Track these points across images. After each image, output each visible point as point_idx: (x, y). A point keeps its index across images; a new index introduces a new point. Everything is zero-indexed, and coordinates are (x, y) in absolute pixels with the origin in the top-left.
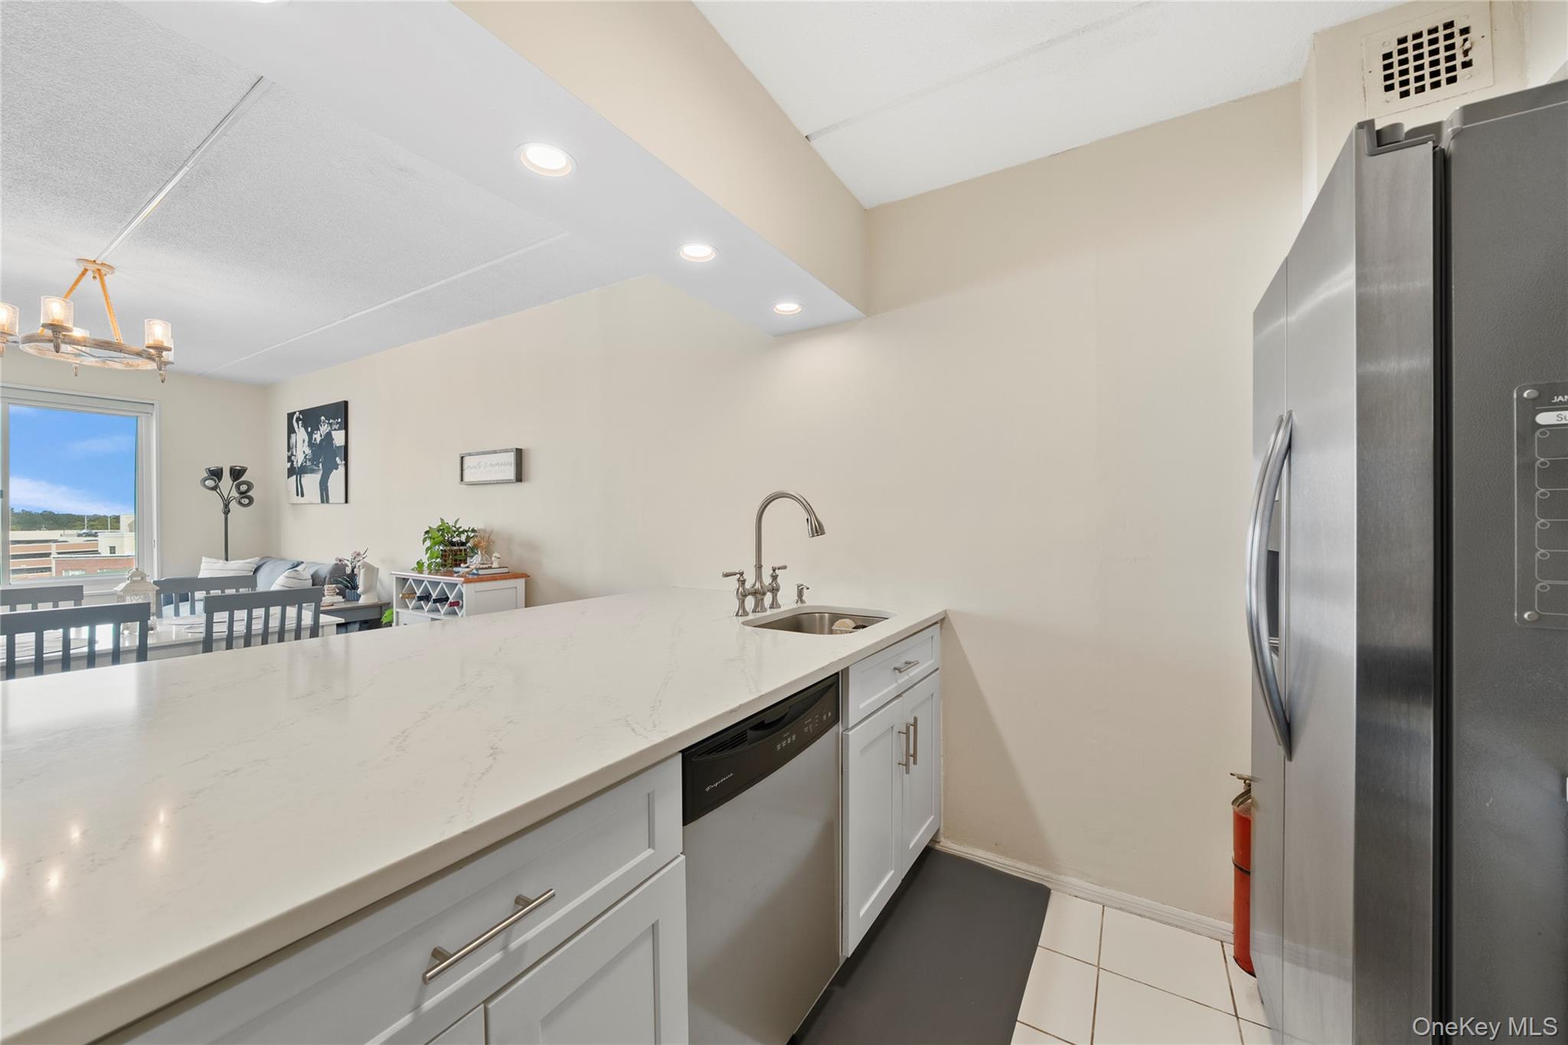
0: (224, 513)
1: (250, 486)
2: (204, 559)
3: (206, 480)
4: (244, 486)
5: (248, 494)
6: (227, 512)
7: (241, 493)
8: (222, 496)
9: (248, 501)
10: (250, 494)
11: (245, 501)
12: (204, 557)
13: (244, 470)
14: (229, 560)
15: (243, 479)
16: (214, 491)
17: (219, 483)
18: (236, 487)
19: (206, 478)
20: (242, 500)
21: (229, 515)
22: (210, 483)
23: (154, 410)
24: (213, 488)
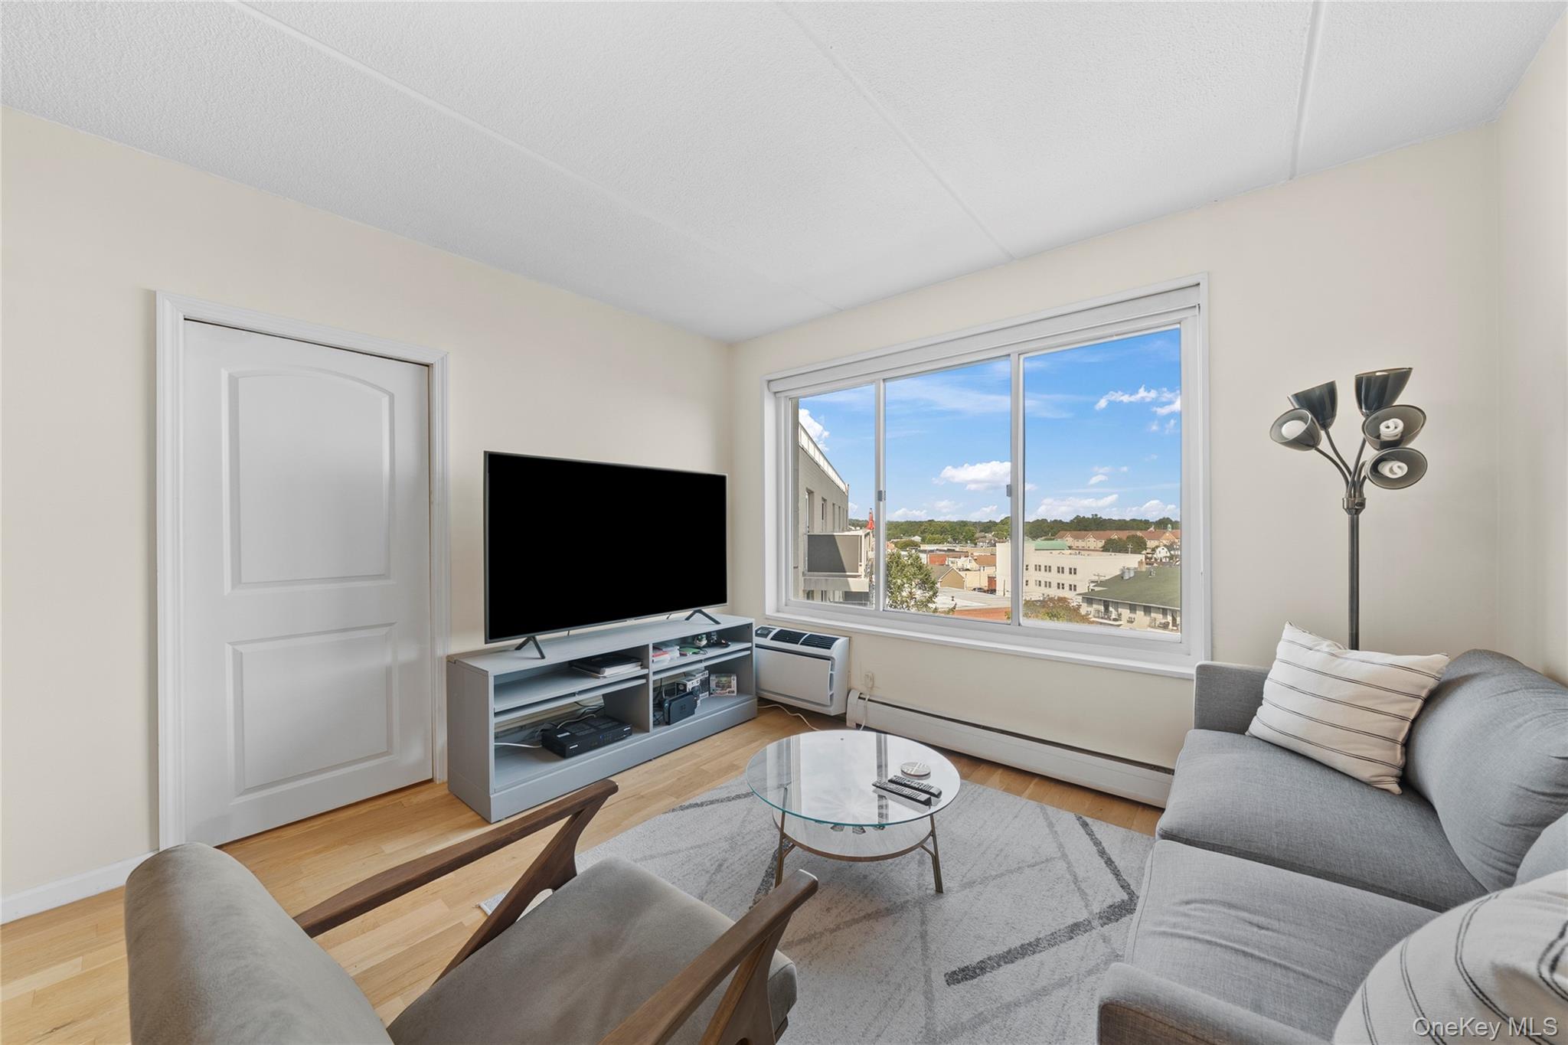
0: (1348, 510)
1: (1413, 420)
2: (1289, 632)
3: (1281, 426)
4: (1391, 422)
5: (1411, 445)
6: (1355, 506)
7: (1385, 445)
8: (1339, 463)
9: (1405, 468)
10: (1413, 445)
11: (1395, 469)
12: (1287, 625)
13: (1400, 378)
14: (1355, 645)
15: (1395, 404)
16: (1313, 451)
17: (1325, 426)
18: (1371, 431)
19: (1283, 419)
20: (1391, 470)
21: (1361, 516)
22: (1294, 429)
23: (1200, 297)
24: (1312, 444)
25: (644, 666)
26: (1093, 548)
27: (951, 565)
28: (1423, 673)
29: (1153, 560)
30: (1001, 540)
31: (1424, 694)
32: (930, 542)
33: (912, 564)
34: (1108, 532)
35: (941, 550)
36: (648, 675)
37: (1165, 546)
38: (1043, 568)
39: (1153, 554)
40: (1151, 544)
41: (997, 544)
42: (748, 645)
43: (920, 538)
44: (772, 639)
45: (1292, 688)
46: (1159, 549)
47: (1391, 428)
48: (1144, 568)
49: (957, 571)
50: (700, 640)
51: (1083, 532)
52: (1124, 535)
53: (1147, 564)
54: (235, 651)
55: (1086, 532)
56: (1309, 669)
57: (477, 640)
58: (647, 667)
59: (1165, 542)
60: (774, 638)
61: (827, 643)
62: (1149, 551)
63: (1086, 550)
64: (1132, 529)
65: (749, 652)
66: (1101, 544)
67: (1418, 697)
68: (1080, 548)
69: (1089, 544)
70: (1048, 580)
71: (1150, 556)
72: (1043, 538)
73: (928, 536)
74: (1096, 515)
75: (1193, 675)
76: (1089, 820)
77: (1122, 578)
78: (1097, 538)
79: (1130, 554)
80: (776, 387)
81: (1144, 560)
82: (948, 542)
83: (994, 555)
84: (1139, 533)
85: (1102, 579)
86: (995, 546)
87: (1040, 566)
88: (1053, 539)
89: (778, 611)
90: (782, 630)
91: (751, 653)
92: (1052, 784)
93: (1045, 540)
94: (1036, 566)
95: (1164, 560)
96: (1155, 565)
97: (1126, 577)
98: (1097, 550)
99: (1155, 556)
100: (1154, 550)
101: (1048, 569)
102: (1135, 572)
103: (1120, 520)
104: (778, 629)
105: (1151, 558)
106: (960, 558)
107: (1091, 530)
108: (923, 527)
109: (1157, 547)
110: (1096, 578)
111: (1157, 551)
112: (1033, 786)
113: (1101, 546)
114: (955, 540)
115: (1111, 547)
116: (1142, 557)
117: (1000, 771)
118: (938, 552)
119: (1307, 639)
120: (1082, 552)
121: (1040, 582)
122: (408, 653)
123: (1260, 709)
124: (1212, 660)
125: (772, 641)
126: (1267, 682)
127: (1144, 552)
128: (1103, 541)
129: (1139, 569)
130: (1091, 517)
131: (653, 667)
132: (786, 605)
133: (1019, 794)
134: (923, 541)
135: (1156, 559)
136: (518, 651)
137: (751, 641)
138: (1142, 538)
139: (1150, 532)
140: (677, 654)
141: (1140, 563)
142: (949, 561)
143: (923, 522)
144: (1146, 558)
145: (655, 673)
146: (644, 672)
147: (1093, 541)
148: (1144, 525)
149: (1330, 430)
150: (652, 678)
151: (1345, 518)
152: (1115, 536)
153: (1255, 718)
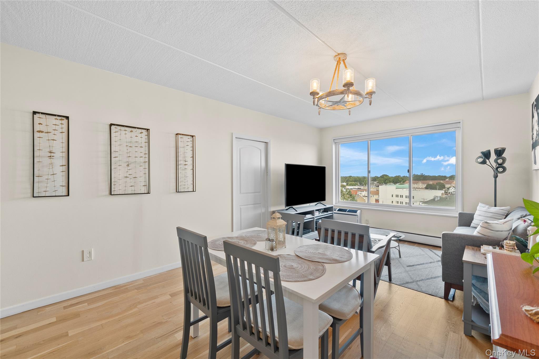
0: (494, 177)
1: (504, 160)
3: (478, 159)
4: (500, 160)
6: (496, 177)
7: (499, 164)
8: (492, 167)
9: (502, 169)
10: (504, 165)
11: (500, 170)
12: (480, 203)
13: (503, 150)
14: (495, 206)
15: (502, 156)
16: (486, 165)
17: (488, 159)
18: (496, 161)
19: (478, 158)
20: (499, 170)
21: (497, 179)
22: (480, 160)
23: (460, 125)
24: (485, 163)
25: (313, 215)
26: (421, 188)
27: (360, 195)
28: (505, 210)
29: (448, 193)
30: (381, 184)
31: (506, 215)
32: (351, 185)
33: (347, 194)
34: (428, 181)
35: (355, 189)
36: (314, 217)
37: (454, 187)
38: (399, 196)
39: (448, 190)
40: (447, 186)
41: (379, 186)
42: (332, 212)
43: (346, 184)
44: (337, 211)
45: (480, 215)
46: (451, 188)
47: (500, 161)
48: (444, 196)
49: (362, 197)
50: (321, 210)
51: (417, 181)
52: (435, 182)
53: (445, 194)
54: (240, 207)
55: (418, 181)
56: (483, 211)
57: (283, 207)
58: (314, 216)
59: (453, 185)
60: (338, 211)
61: (355, 212)
62: (446, 189)
63: (418, 189)
64: (439, 180)
65: (332, 214)
66: (425, 186)
67: (504, 215)
68: (415, 188)
69: (419, 186)
70: (401, 201)
71: (447, 191)
72: (399, 183)
73: (350, 183)
74: (422, 174)
75: (458, 216)
76: (431, 250)
77: (434, 200)
78: (423, 183)
79: (437, 190)
80: (336, 141)
81: (444, 193)
82: (358, 185)
83: (378, 191)
84: (442, 182)
85: (426, 200)
86: (379, 187)
87: (398, 195)
88: (404, 184)
89: (336, 204)
90: (339, 209)
91: (333, 215)
92: (421, 245)
93: (400, 184)
94: (396, 195)
95: (453, 193)
96: (449, 195)
97: (436, 200)
98: (423, 189)
99: (449, 191)
100: (448, 189)
101: (402, 196)
102: (440, 198)
103: (433, 176)
104: (338, 209)
105: (447, 192)
106: (363, 192)
107: (420, 180)
108: (347, 179)
109: (450, 187)
110: (423, 200)
111: (450, 189)
112: (416, 245)
113: (424, 187)
114: (361, 184)
115: (429, 187)
116: (443, 192)
117: (407, 242)
118: (354, 189)
119: (484, 205)
120: (416, 189)
121: (398, 202)
122: (263, 210)
123: (473, 221)
124: (463, 211)
125: (338, 212)
126: (475, 215)
127: (444, 189)
128: (426, 185)
129: (442, 197)
130: (420, 174)
131: (316, 216)
132: (338, 202)
133: (414, 246)
134: (347, 185)
135: (449, 193)
136: (286, 211)
137: (333, 211)
138: (443, 183)
139: (447, 181)
140: (318, 213)
141: (442, 194)
142: (359, 193)
143: (347, 177)
144: (445, 192)
145: (316, 217)
146: (313, 217)
147: (421, 185)
148: (444, 178)
149: (490, 160)
150: (315, 218)
151: (494, 179)
152: (431, 183)
153: (472, 223)
